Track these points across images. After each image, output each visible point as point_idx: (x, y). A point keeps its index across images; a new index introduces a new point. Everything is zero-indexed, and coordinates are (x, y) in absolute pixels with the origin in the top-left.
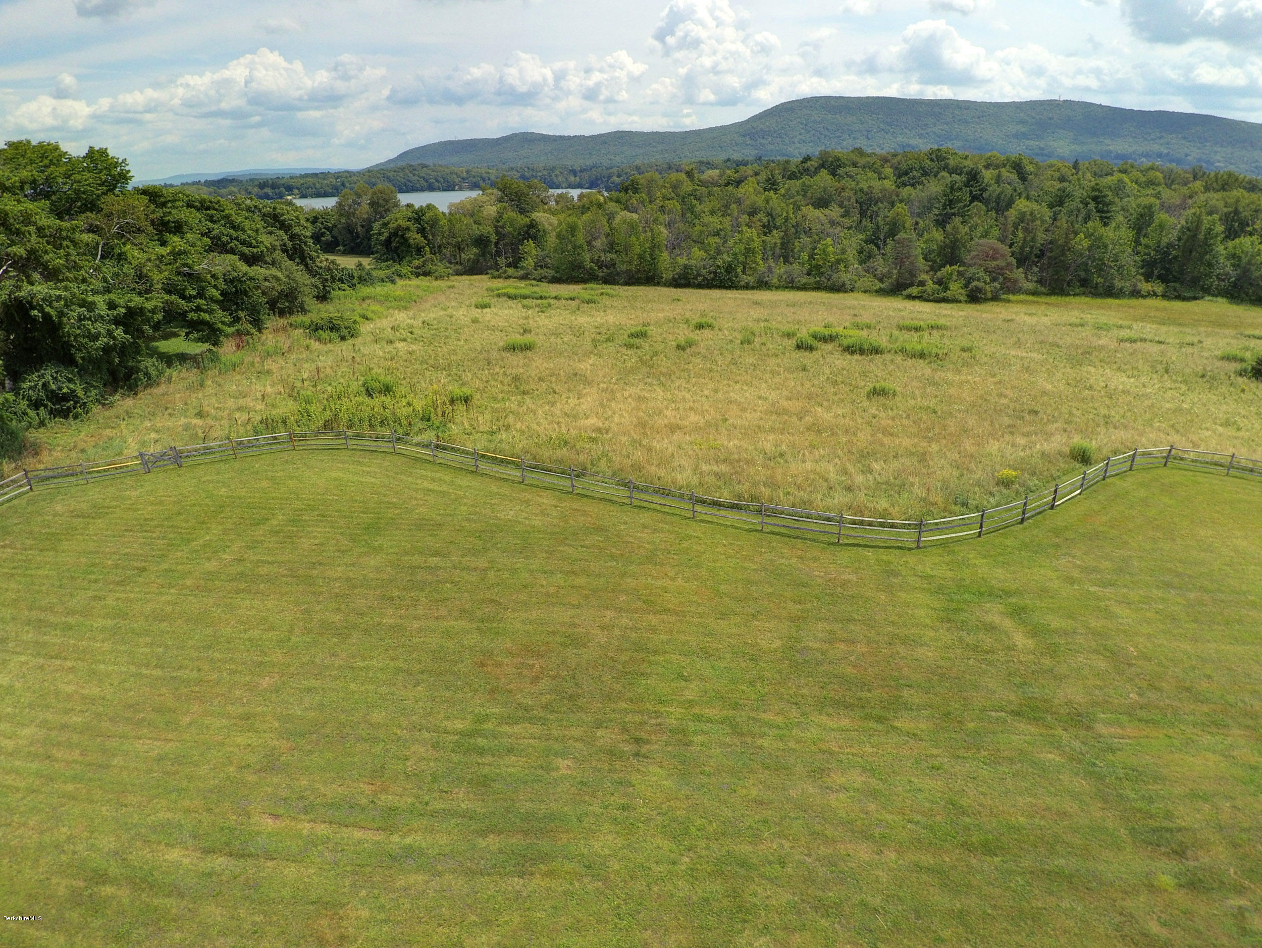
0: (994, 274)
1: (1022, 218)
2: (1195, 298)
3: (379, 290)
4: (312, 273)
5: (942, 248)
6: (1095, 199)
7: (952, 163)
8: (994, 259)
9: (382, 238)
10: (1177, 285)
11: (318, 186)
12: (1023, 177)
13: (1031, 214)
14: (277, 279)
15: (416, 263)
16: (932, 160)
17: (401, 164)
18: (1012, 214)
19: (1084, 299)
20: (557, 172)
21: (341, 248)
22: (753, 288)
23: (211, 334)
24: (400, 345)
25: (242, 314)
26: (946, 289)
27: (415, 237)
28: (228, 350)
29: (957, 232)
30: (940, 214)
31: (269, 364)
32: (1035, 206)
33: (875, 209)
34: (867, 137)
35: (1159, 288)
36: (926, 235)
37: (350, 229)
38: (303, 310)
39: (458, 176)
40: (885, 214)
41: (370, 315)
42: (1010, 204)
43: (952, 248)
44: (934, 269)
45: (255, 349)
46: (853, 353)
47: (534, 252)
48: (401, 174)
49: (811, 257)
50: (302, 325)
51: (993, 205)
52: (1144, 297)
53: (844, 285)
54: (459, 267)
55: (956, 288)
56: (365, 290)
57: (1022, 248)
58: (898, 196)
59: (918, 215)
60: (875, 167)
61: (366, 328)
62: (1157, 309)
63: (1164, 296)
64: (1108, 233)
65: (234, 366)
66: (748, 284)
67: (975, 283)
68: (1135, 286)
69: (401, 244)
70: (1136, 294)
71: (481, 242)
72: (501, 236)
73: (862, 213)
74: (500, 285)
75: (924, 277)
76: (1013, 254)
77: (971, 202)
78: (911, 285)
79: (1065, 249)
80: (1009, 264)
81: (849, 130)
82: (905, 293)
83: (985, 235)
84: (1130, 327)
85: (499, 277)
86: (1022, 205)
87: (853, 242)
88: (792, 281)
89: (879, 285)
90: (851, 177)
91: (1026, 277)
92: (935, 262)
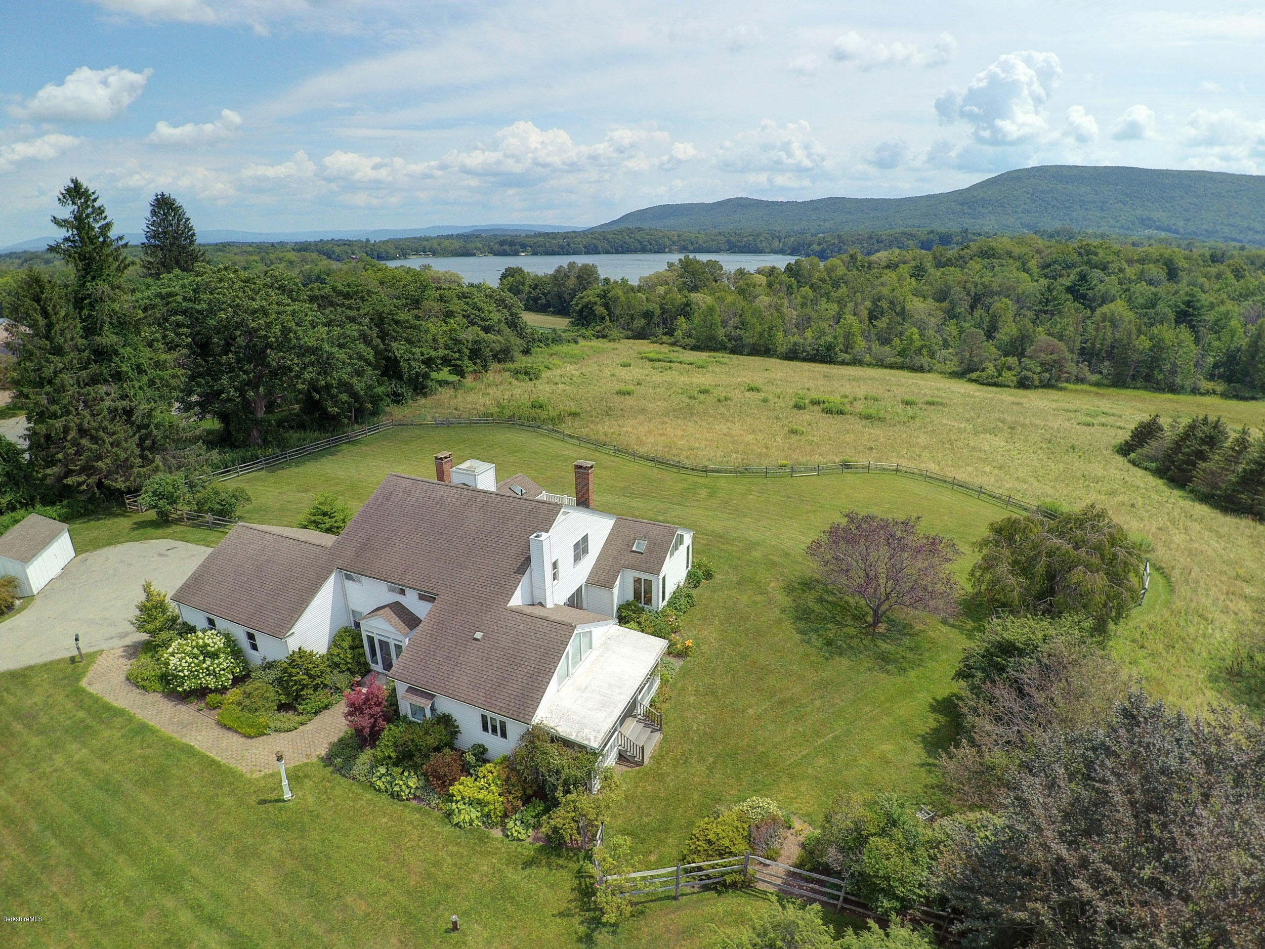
0: (1046, 366)
2: (1254, 399)
3: (564, 348)
4: (520, 336)
6: (1187, 303)
8: (1053, 353)
9: (577, 308)
10: (1238, 386)
11: (547, 245)
14: (500, 342)
15: (598, 328)
17: (623, 226)
19: (1145, 392)
20: (762, 238)
21: (551, 309)
22: (848, 364)
23: (459, 371)
24: (561, 386)
25: (478, 361)
26: (1000, 375)
27: (600, 310)
28: (469, 380)
31: (489, 390)
34: (1102, 209)
35: (1220, 387)
37: (560, 296)
38: (512, 360)
39: (670, 239)
41: (551, 366)
45: (483, 381)
47: (684, 325)
48: (620, 237)
49: (901, 342)
50: (508, 370)
51: (1098, 302)
52: (1202, 394)
53: (922, 366)
54: (630, 333)
55: (1009, 375)
56: (556, 348)
61: (545, 375)
63: (1224, 395)
65: (472, 389)
66: (844, 360)
68: (1196, 383)
69: (590, 314)
70: (1195, 391)
71: (648, 315)
72: (664, 311)
74: (647, 350)
78: (977, 369)
79: (1128, 347)
82: (968, 376)
85: (656, 342)
88: (882, 361)
91: (1089, 370)
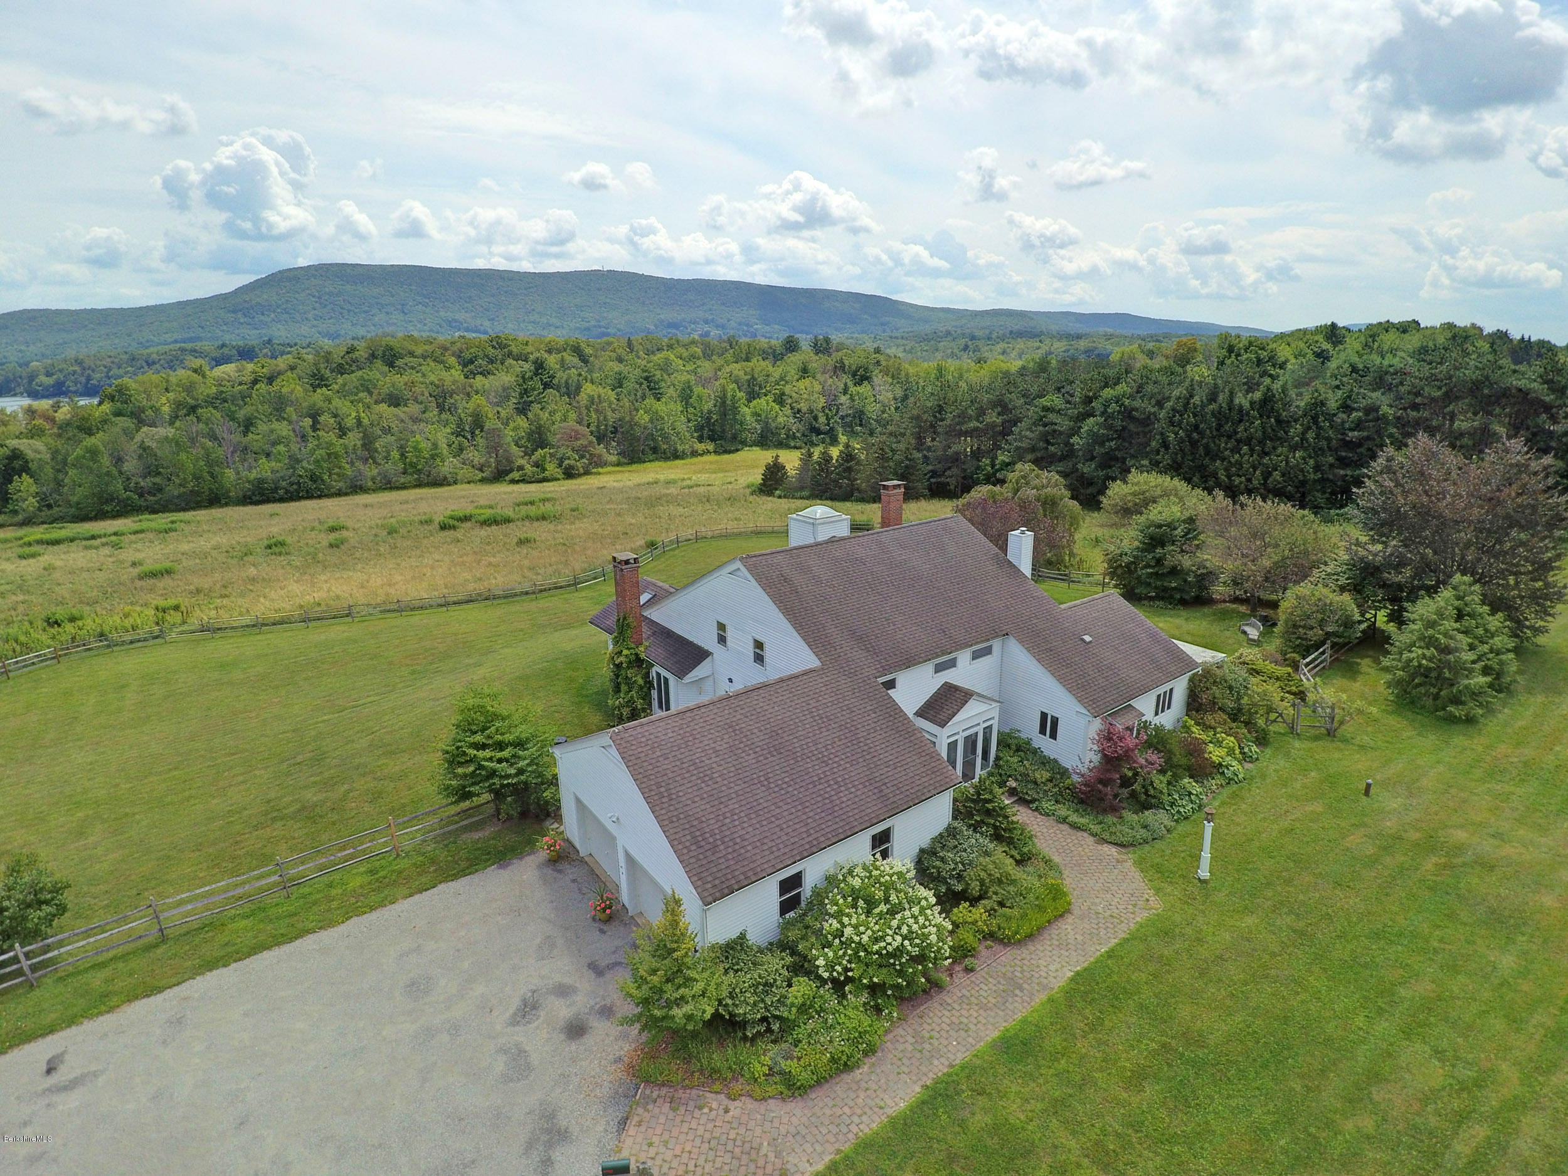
0: (581, 452)
1: (592, 400)
2: (737, 450)
5: (530, 434)
6: (646, 379)
7: (515, 350)
8: (577, 439)
10: (723, 442)
12: (584, 360)
13: (599, 396)
16: (494, 347)
18: (583, 398)
19: (657, 463)
22: (346, 494)
26: (544, 470)
29: (539, 419)
30: (519, 403)
32: (600, 389)
33: (452, 401)
35: (711, 447)
36: (512, 425)
40: (465, 407)
42: (579, 388)
43: (539, 434)
44: (528, 454)
46: (490, 525)
49: (403, 455)
51: (564, 390)
52: (701, 455)
53: (445, 478)
55: (551, 468)
57: (598, 427)
58: (471, 387)
59: (498, 404)
60: (437, 357)
62: (711, 463)
64: (660, 407)
66: (340, 490)
67: (567, 462)
68: (692, 447)
70: (695, 454)
73: (441, 408)
75: (521, 462)
76: (592, 433)
77: (544, 389)
78: (511, 471)
79: (633, 424)
80: (591, 442)
81: (377, 303)
82: (507, 478)
83: (565, 419)
84: (690, 479)
86: (588, 389)
87: (442, 436)
88: (389, 482)
89: (480, 475)
90: (413, 368)
91: (608, 452)
92: (527, 447)
